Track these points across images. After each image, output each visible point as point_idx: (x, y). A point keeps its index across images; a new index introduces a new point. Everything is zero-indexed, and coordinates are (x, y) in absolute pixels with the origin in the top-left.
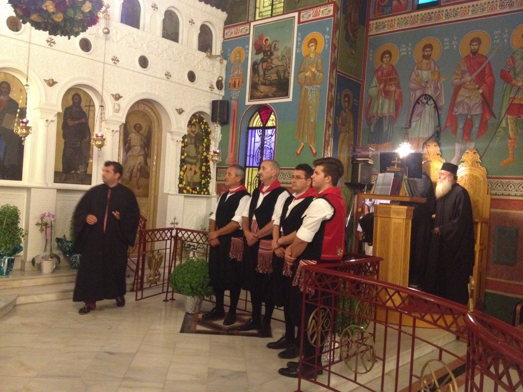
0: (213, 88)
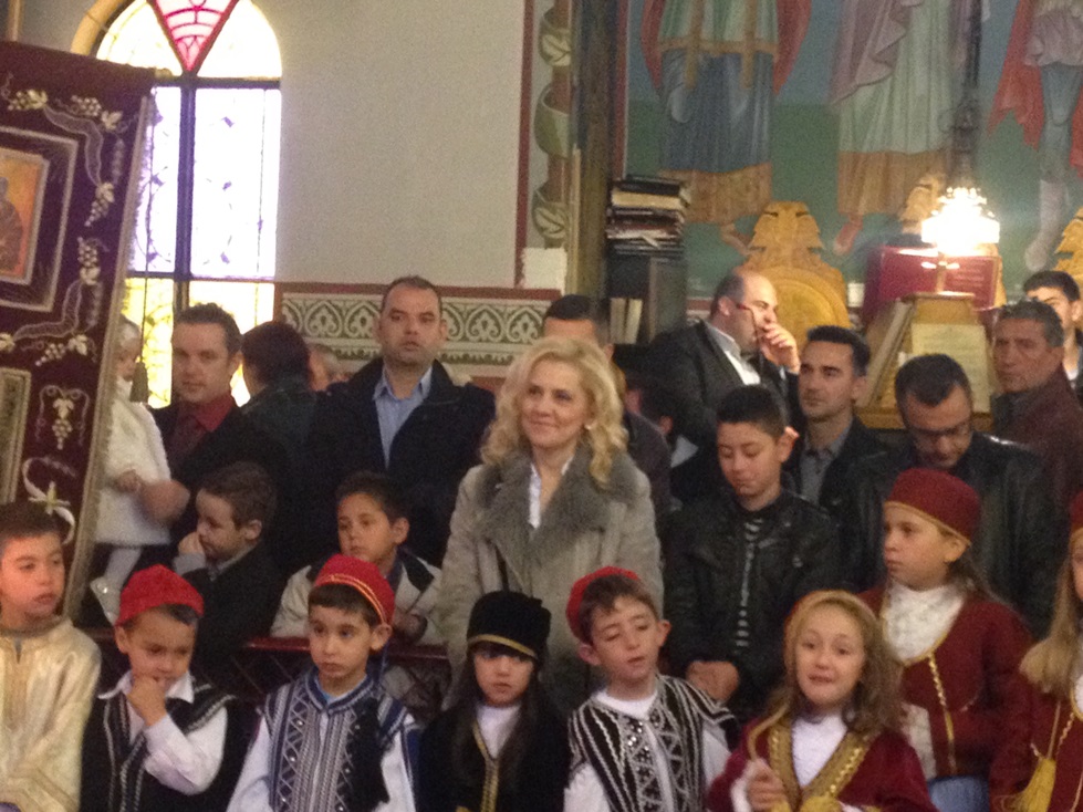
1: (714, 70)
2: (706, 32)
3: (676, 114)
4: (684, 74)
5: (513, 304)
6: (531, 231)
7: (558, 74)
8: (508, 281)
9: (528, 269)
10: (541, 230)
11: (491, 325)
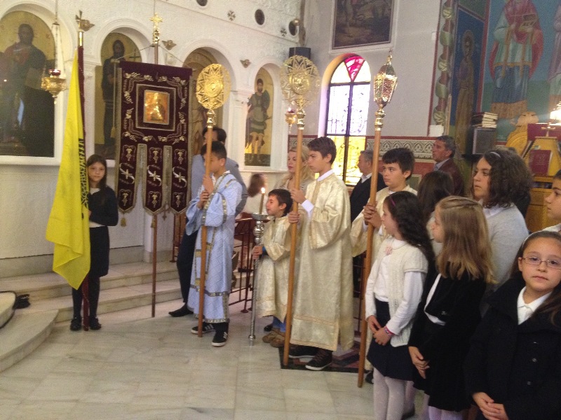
1: (511, 72)
2: (509, 60)
3: (498, 86)
4: (501, 73)
5: (426, 142)
6: (433, 120)
7: (443, 73)
8: (425, 135)
9: (431, 131)
10: (435, 120)
11: (420, 148)
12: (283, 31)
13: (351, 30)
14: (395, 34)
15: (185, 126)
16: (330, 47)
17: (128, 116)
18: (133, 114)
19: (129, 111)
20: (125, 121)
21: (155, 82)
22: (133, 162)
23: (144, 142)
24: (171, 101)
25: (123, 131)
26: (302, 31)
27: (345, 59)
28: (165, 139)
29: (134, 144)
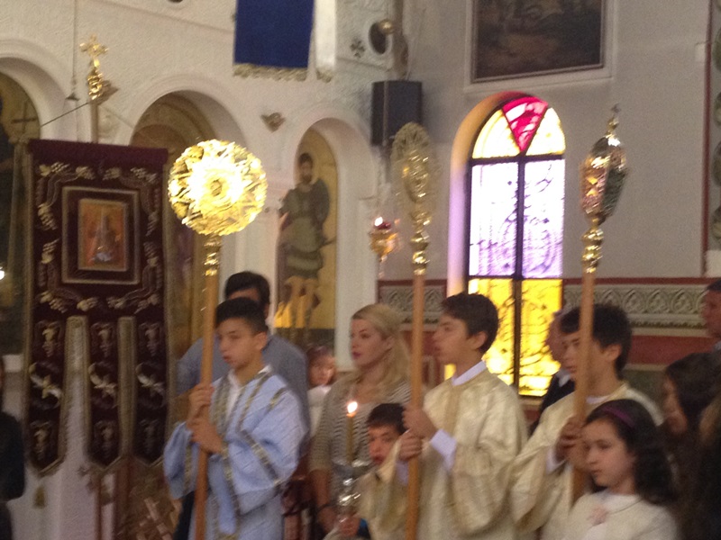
0: (362, 49)
6: (711, 240)
8: (697, 273)
9: (710, 265)
10: (718, 238)
11: (687, 303)
12: (357, 46)
13: (515, 42)
14: (613, 47)
15: (159, 271)
16: (467, 79)
17: (47, 259)
18: (57, 254)
19: (49, 247)
20: (41, 268)
21: (98, 182)
22: (60, 359)
23: (80, 312)
24: (131, 219)
25: (37, 290)
26: (401, 44)
27: (504, 104)
28: (120, 304)
29: (61, 318)
